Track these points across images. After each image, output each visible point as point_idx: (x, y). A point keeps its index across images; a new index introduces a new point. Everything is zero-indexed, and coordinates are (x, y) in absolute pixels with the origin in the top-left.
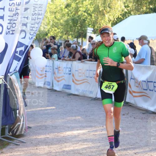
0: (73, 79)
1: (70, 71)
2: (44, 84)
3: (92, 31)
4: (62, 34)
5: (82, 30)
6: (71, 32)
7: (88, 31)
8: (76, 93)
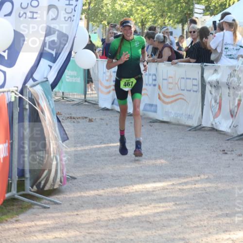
0: (159, 94)
1: (155, 80)
2: (113, 104)
3: (203, 9)
4: (154, 16)
5: (189, 10)
6: (170, 12)
7: (196, 10)
8: (165, 119)
